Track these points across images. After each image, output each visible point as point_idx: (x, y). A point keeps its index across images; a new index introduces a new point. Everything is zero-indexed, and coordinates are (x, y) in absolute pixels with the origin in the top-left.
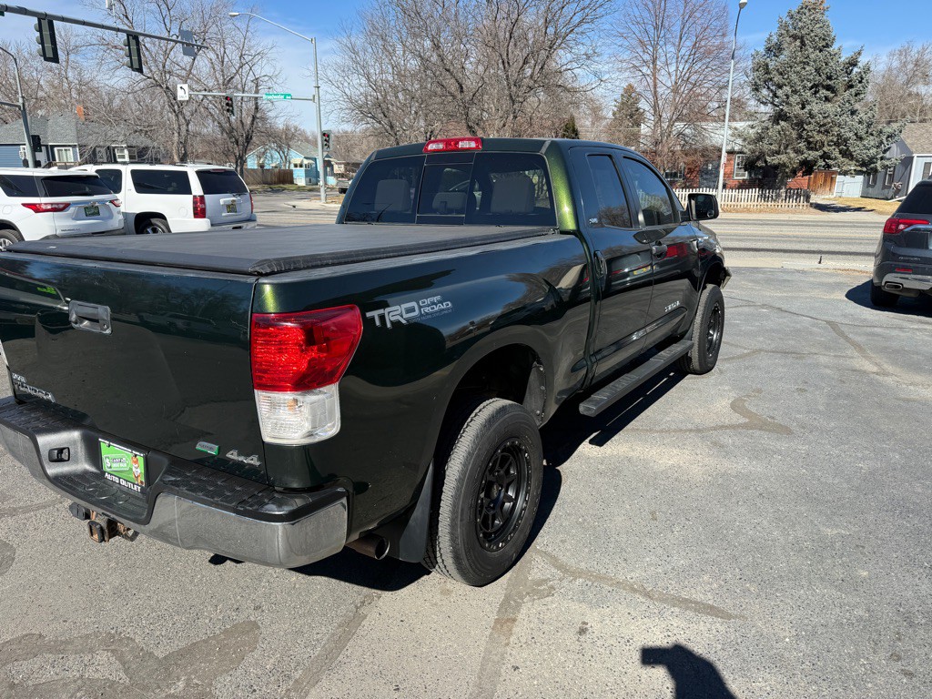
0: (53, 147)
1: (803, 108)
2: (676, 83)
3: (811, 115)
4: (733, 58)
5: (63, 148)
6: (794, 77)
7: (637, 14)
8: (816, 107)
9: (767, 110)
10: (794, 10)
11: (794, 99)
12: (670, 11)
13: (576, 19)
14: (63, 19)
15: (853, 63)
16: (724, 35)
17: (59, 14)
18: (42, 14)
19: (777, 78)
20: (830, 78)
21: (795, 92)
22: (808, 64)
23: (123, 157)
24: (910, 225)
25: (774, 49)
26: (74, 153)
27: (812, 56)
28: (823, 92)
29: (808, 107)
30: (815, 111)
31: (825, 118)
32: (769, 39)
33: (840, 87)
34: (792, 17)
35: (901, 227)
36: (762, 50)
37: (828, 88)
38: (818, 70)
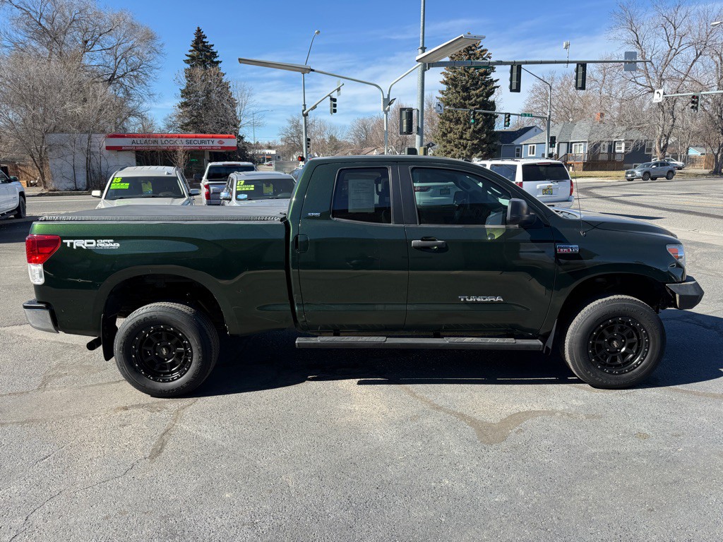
0: (572, 143)
5: (578, 144)
14: (526, 63)
17: (524, 60)
18: (512, 62)
23: (620, 148)
26: (585, 147)
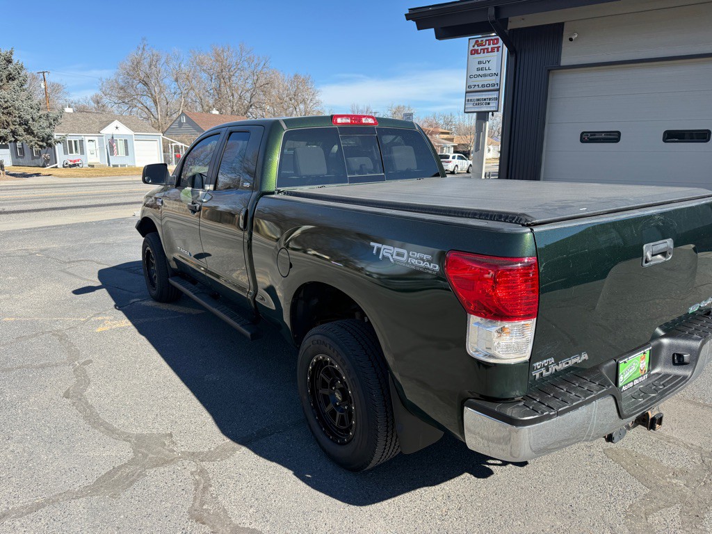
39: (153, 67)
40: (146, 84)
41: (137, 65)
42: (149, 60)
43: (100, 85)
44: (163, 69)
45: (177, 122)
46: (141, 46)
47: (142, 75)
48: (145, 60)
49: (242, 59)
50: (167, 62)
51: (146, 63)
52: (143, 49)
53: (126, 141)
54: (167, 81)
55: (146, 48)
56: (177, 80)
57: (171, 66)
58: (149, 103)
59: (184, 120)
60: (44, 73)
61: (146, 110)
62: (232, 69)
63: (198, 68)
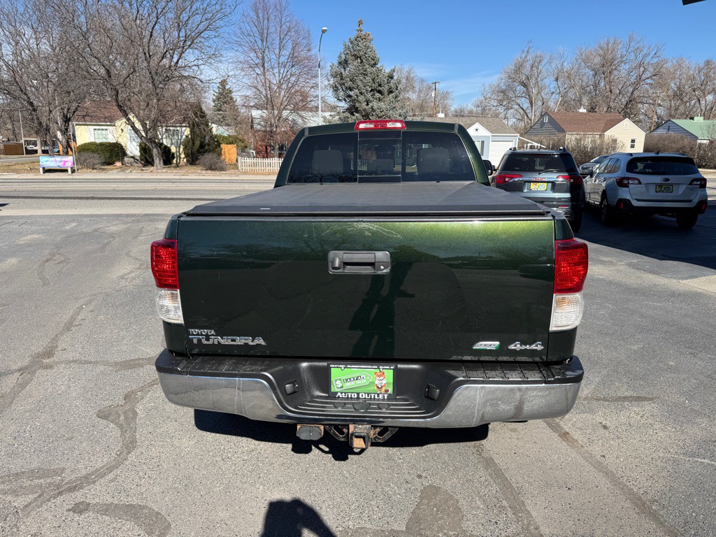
1: (368, 105)
2: (280, 82)
3: (373, 110)
4: (319, 67)
6: (360, 83)
7: (248, 28)
8: (375, 104)
9: (344, 105)
10: (353, 39)
11: (361, 98)
12: (272, 30)
13: (201, 27)
15: (391, 77)
16: (309, 50)
19: (349, 84)
20: (380, 85)
21: (361, 93)
22: (367, 75)
24: (512, 178)
25: (344, 64)
27: (368, 70)
28: (378, 95)
29: (370, 105)
30: (375, 107)
31: (381, 112)
32: (340, 56)
33: (386, 92)
34: (352, 43)
35: (507, 179)
36: (336, 63)
37: (380, 92)
38: (373, 80)
39: (534, 68)
40: (525, 85)
41: (519, 68)
42: (531, 62)
43: (482, 89)
44: (544, 70)
45: (539, 122)
46: (526, 49)
47: (524, 78)
48: (528, 63)
49: (630, 51)
50: (550, 62)
51: (528, 65)
52: (528, 52)
53: (483, 142)
54: (546, 81)
55: (530, 51)
56: (557, 80)
57: (554, 66)
58: (526, 105)
59: (546, 120)
60: (435, 83)
61: (522, 111)
62: (616, 62)
63: (583, 64)
